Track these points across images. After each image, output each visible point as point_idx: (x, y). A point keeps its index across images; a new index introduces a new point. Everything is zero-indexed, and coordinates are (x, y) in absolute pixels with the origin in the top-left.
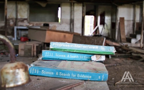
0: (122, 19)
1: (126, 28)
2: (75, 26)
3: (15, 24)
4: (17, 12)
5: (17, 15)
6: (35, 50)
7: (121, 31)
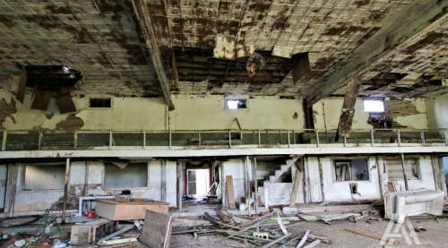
0: (229, 178)
1: (235, 190)
2: (167, 191)
3: (83, 194)
4: (87, 175)
5: (86, 180)
6: (94, 233)
7: (229, 193)
